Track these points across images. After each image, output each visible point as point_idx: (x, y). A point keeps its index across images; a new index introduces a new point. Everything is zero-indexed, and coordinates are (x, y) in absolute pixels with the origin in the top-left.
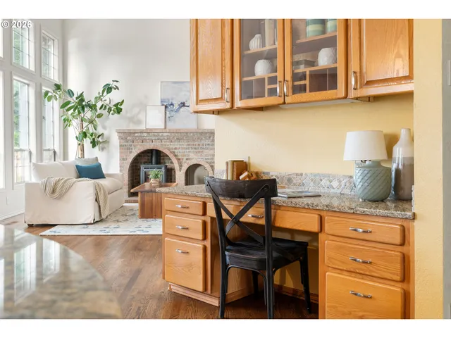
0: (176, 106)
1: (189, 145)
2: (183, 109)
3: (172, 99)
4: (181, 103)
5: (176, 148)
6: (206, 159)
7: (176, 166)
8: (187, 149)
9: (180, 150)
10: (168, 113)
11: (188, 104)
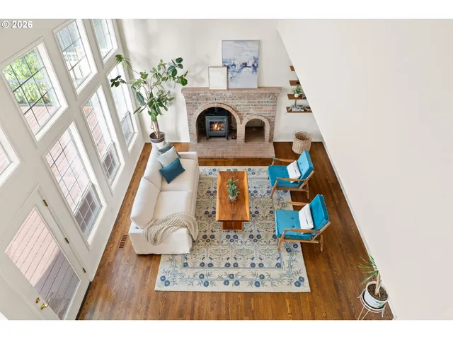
0: (238, 68)
1: (249, 102)
2: (245, 69)
3: (234, 60)
4: (243, 64)
5: (237, 105)
6: (264, 114)
7: (238, 121)
8: (247, 105)
9: (242, 107)
10: (230, 73)
11: (250, 64)
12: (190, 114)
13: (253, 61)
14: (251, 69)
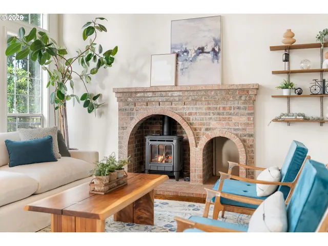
0: (192, 54)
1: (209, 108)
2: (201, 56)
3: (186, 44)
4: (199, 49)
5: (190, 114)
6: (235, 130)
7: (192, 141)
8: (206, 114)
9: (197, 117)
10: (180, 63)
11: (208, 49)
12: (122, 128)
13: (213, 44)
14: (210, 56)
